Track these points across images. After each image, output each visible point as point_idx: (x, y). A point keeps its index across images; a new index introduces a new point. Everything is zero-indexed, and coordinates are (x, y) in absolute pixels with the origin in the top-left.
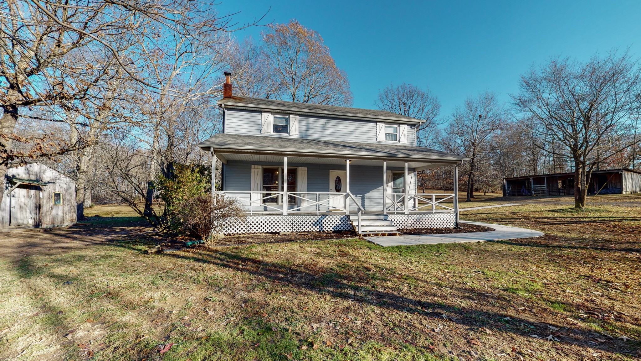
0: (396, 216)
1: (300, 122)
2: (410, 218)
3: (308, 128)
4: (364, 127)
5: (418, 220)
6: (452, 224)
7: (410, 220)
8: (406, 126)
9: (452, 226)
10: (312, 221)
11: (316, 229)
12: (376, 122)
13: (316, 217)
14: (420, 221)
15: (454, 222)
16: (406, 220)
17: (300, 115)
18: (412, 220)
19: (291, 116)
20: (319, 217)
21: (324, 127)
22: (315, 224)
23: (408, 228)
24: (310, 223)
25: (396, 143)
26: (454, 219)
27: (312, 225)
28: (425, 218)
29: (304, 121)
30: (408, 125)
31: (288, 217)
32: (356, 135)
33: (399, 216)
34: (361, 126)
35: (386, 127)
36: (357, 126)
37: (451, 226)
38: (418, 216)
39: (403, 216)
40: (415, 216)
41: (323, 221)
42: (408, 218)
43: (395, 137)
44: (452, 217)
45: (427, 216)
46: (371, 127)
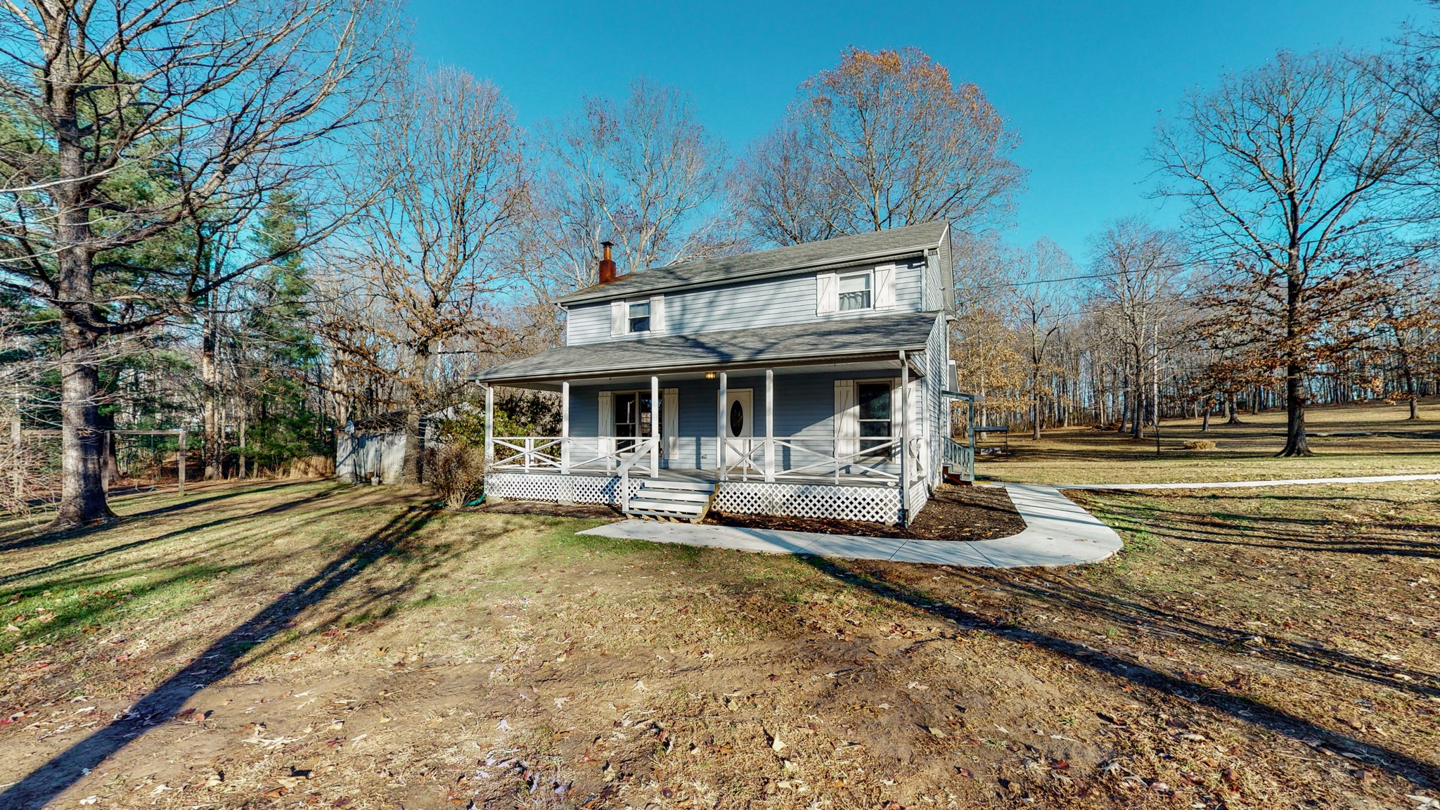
0: (745, 486)
1: (669, 304)
2: (776, 492)
3: (684, 310)
4: (787, 290)
5: (795, 497)
6: (890, 514)
7: (777, 495)
8: (893, 267)
9: (891, 518)
10: (599, 487)
11: (604, 500)
12: (814, 274)
13: (605, 479)
14: (799, 500)
15: (895, 510)
16: (767, 495)
17: (666, 294)
18: (780, 496)
19: (652, 298)
20: (610, 479)
21: (711, 304)
22: (603, 491)
23: (770, 514)
24: (596, 489)
25: (869, 313)
26: (895, 501)
27: (599, 493)
28: (815, 493)
29: (677, 301)
30: (898, 262)
31: (568, 478)
32: (772, 312)
33: (752, 486)
34: (782, 291)
35: (841, 279)
36: (772, 292)
37: (886, 518)
38: (795, 488)
39: (760, 486)
40: (788, 488)
41: (615, 487)
42: (770, 491)
43: (866, 298)
44: (890, 497)
45: (819, 489)
46: (803, 288)
